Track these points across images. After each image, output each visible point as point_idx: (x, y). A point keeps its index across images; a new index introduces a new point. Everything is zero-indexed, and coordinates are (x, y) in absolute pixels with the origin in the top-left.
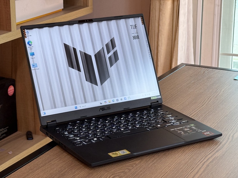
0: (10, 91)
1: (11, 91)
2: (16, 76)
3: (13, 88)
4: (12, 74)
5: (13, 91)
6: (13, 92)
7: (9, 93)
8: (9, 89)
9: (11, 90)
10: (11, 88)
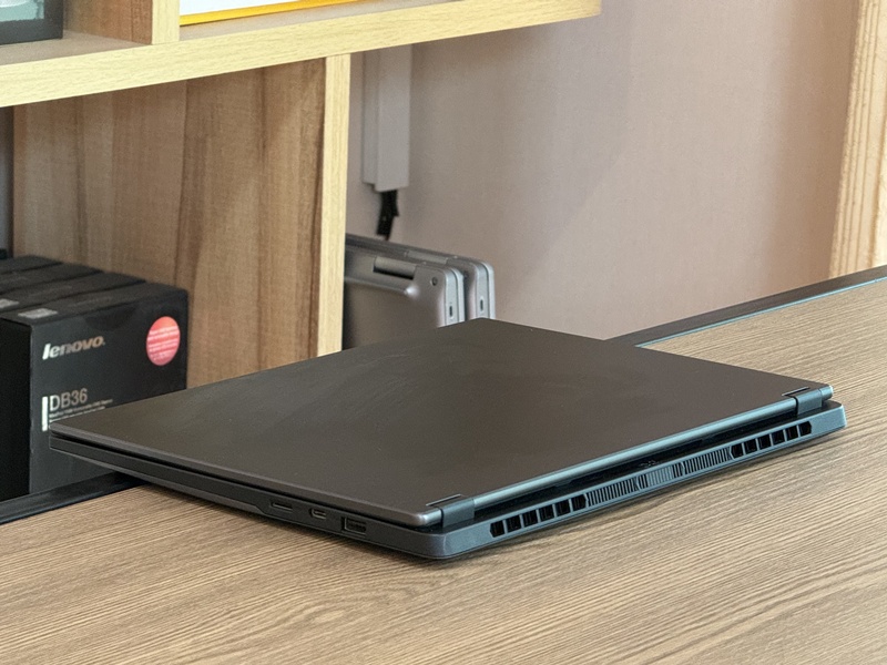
0: (159, 341)
1: (165, 345)
2: (194, 276)
3: (177, 332)
4: (176, 268)
5: (175, 343)
6: (174, 351)
7: (152, 348)
8: (151, 333)
9: (163, 339)
10: (162, 330)
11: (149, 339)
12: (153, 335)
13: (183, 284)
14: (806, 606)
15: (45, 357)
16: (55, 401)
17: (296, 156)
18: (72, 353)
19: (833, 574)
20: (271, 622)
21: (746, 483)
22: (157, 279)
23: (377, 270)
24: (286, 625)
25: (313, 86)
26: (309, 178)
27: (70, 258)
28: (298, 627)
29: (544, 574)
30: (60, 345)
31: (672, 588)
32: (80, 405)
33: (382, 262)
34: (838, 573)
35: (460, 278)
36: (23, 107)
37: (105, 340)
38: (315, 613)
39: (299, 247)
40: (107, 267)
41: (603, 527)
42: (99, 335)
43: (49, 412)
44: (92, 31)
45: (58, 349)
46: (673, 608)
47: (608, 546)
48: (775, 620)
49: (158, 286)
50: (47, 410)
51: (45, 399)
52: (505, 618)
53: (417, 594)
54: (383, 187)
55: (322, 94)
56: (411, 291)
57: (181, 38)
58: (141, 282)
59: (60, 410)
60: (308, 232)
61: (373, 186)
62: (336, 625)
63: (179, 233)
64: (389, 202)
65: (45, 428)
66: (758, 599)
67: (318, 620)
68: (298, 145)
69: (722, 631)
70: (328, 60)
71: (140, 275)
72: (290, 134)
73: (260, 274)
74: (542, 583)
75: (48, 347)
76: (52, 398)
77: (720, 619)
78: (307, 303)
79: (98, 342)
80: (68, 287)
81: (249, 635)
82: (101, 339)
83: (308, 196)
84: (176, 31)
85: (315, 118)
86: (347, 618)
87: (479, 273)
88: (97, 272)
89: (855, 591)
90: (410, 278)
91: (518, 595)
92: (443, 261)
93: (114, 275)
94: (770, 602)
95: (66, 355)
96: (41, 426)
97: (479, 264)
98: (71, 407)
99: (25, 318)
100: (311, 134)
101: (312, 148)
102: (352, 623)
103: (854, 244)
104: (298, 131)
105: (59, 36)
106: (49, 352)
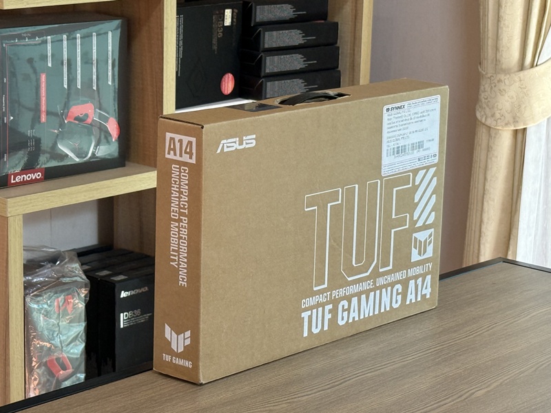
15: (122, 297)
16: (126, 315)
18: (134, 295)
27: (137, 250)
30: (128, 291)
32: (137, 316)
36: (118, 196)
37: (148, 288)
43: (124, 320)
44: (138, 163)
45: (127, 293)
50: (123, 319)
51: (122, 315)
59: (128, 319)
65: (122, 326)
75: (123, 292)
76: (125, 314)
82: (146, 288)
95: (131, 296)
96: (120, 325)
98: (133, 317)
103: (472, 247)
106: (123, 294)
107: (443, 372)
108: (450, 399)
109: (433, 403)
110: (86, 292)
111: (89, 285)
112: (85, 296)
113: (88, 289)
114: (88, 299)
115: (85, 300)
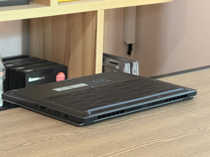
0: (59, 78)
1: (61, 79)
2: (69, 63)
4: (65, 61)
10: (60, 75)
11: (57, 77)
12: (58, 76)
13: (66, 65)
14: (148, 145)
17: (91, 34)
19: (160, 138)
20: (12, 145)
21: (151, 115)
22: (61, 63)
23: (110, 62)
24: (15, 145)
25: (95, 17)
26: (94, 40)
27: (42, 58)
28: (18, 146)
29: (87, 135)
30: (33, 78)
31: (117, 140)
33: (111, 60)
34: (161, 138)
35: (129, 65)
37: (45, 77)
38: (24, 143)
39: (91, 56)
40: (50, 60)
41: (109, 125)
42: (44, 76)
46: (114, 145)
47: (107, 129)
48: (138, 149)
49: (60, 65)
52: (71, 146)
53: (52, 139)
54: (129, 42)
55: (96, 19)
56: (117, 67)
57: (58, 5)
58: (56, 64)
60: (93, 53)
61: (125, 43)
62: (27, 146)
63: (65, 52)
64: (130, 46)
66: (137, 143)
67: (24, 145)
68: (91, 32)
69: (123, 151)
70: (98, 11)
71: (57, 62)
72: (90, 29)
73: (83, 63)
74: (85, 138)
75: (30, 78)
77: (124, 148)
78: (93, 70)
79: (43, 78)
80: (38, 65)
81: (4, 148)
83: (93, 44)
84: (57, 3)
85: (95, 25)
86: (31, 144)
87: (134, 64)
88: (47, 61)
89: (163, 142)
90: (117, 64)
91: (77, 140)
92: (126, 60)
93: (51, 62)
94: (139, 144)
97: (135, 61)
99: (25, 72)
100: (94, 29)
101: (94, 32)
102: (32, 146)
104: (91, 28)
105: (28, 4)
106: (31, 80)
107: (191, 116)
108: (192, 130)
109: (180, 132)
110: (4, 74)
111: (5, 70)
112: (3, 77)
113: (5, 72)
114: (5, 78)
115: (3, 79)
